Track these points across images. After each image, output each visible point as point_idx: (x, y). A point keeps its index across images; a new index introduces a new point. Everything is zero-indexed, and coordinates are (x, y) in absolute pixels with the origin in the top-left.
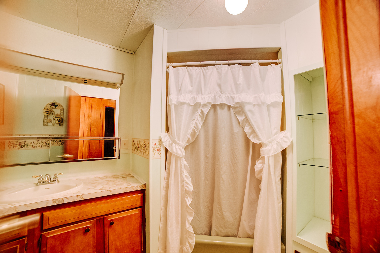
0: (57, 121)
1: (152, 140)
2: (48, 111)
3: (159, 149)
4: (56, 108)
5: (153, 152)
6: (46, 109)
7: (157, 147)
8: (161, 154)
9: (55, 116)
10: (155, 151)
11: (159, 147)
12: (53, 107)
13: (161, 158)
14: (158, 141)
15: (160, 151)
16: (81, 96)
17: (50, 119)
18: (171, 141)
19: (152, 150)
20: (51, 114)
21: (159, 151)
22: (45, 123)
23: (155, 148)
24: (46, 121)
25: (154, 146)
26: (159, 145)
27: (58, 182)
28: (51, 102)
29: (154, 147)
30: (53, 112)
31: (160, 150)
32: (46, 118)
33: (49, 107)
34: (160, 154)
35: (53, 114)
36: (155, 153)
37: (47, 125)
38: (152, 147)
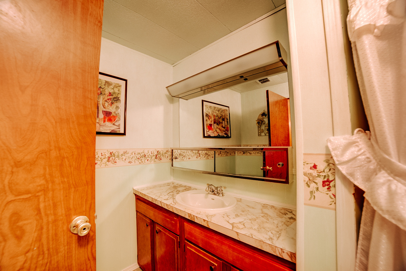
0: (267, 130)
1: (304, 154)
2: (259, 122)
3: (328, 181)
4: (266, 117)
5: (309, 187)
6: (259, 120)
7: (321, 174)
8: (335, 196)
9: (266, 125)
10: (313, 185)
11: (328, 176)
12: (263, 117)
13: (335, 210)
14: (323, 158)
15: (332, 189)
16: (286, 98)
17: (263, 130)
18: (374, 161)
19: (304, 181)
20: (263, 124)
21: (327, 187)
22: (260, 134)
23: (314, 177)
24: (259, 131)
25: (311, 171)
26: (327, 170)
27: (222, 195)
28: (261, 112)
29: (311, 174)
30: (264, 122)
31: (332, 184)
32: (259, 129)
33: (261, 117)
34: (333, 197)
35: (264, 124)
36: (315, 190)
37: (261, 136)
38: (305, 174)
